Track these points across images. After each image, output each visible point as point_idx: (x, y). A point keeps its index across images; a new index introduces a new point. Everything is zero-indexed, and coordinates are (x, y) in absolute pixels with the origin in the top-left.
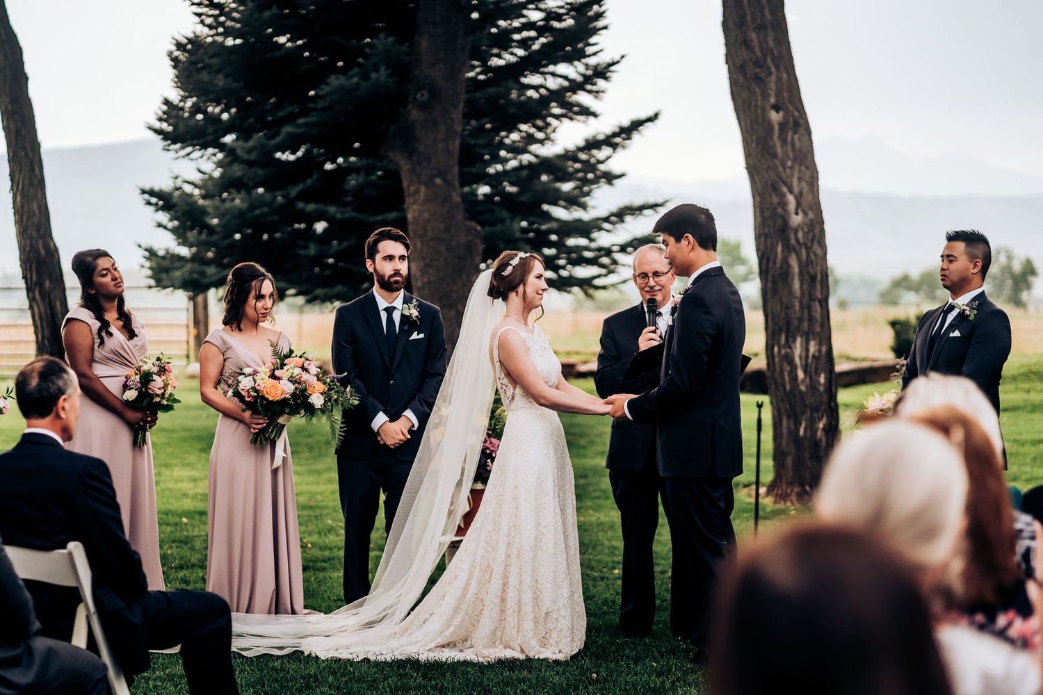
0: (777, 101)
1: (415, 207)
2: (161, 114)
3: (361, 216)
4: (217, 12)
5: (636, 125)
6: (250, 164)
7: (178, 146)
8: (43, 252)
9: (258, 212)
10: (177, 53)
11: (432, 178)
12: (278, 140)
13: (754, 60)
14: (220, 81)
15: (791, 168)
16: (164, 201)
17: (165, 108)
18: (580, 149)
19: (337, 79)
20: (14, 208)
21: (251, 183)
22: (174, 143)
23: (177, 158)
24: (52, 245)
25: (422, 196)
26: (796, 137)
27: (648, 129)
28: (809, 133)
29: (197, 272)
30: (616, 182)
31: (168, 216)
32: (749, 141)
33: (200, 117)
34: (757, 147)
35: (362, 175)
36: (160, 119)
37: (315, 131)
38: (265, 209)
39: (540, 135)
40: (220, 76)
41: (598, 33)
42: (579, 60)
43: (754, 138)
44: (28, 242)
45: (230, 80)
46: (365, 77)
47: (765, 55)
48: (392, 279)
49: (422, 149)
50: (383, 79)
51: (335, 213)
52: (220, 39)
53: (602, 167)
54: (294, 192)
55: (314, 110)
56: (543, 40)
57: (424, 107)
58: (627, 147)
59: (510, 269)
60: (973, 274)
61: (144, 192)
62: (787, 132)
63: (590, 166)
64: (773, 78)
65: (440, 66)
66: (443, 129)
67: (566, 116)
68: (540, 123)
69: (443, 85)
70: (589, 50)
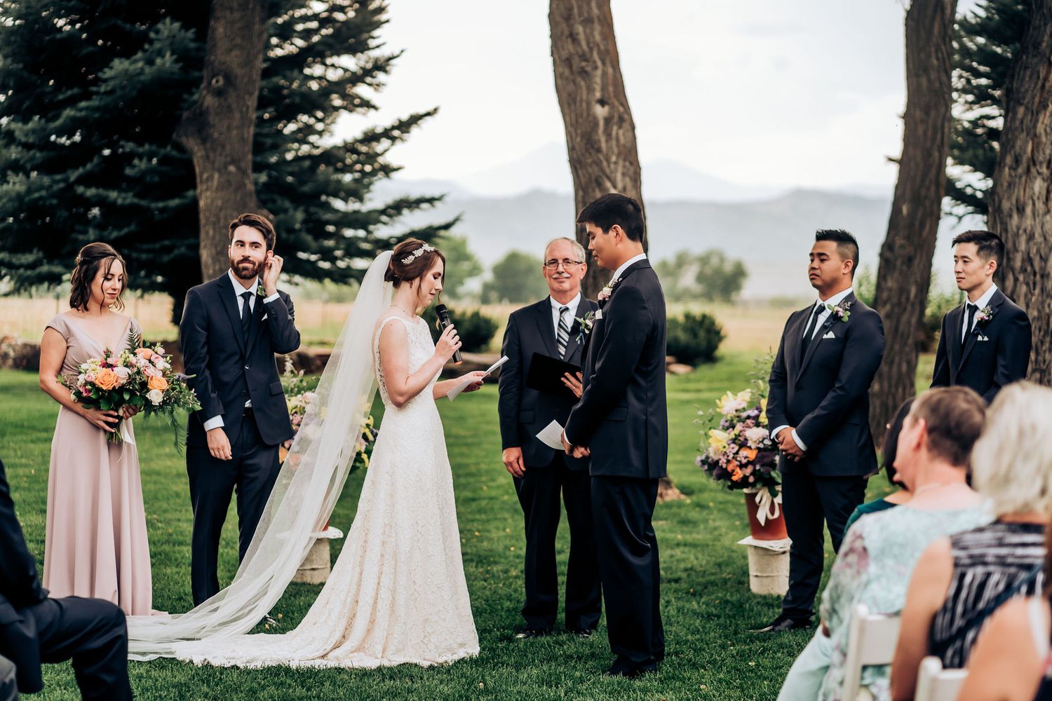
0: (603, 95)
1: (208, 194)
3: (144, 203)
5: (415, 119)
6: (27, 146)
9: (36, 195)
11: (226, 165)
12: (59, 122)
13: (581, 53)
15: (616, 163)
18: (361, 142)
19: (121, 63)
21: (29, 166)
25: (215, 183)
26: (621, 132)
27: (426, 123)
28: (633, 128)
30: (394, 175)
32: (574, 134)
34: (581, 141)
35: (145, 160)
37: (97, 115)
38: (44, 193)
39: (320, 126)
41: (381, 26)
42: (362, 52)
43: (579, 131)
45: (9, 60)
46: (150, 62)
47: (591, 49)
48: (241, 266)
49: (216, 135)
50: (168, 64)
51: (116, 199)
53: (381, 160)
54: (73, 176)
55: (97, 93)
56: (324, 32)
57: (219, 93)
58: (406, 140)
59: (411, 258)
60: (844, 274)
62: (612, 128)
63: (372, 157)
64: (599, 72)
65: (236, 52)
66: (237, 115)
67: (345, 108)
68: (320, 114)
69: (238, 71)
70: (372, 43)
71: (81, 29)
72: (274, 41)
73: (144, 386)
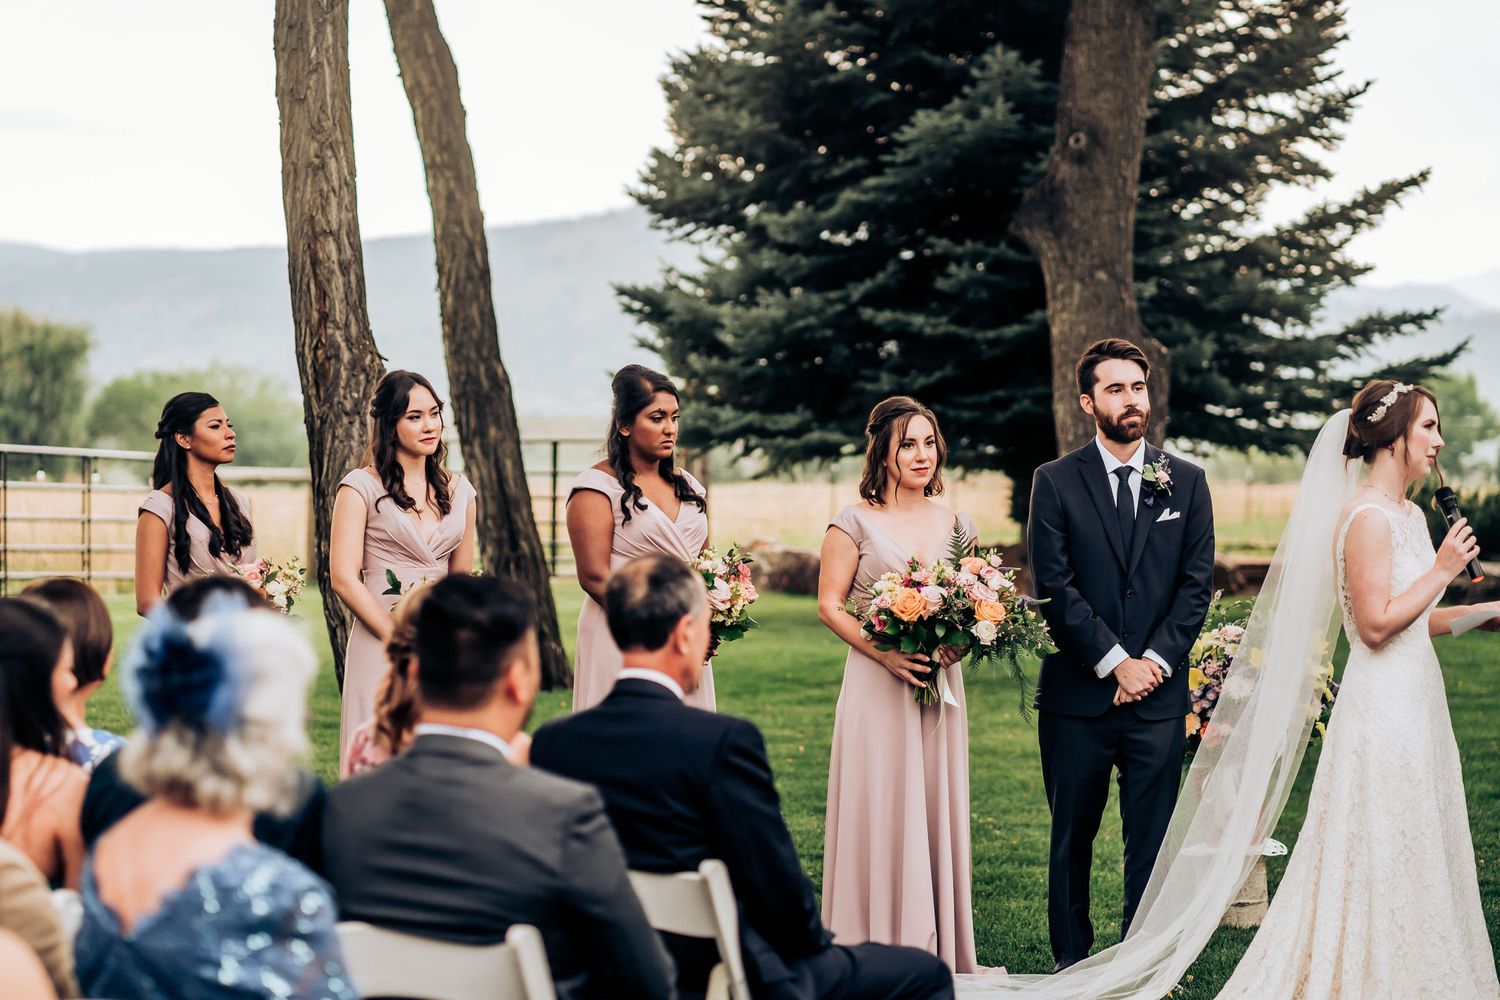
1: (1065, 316)
2: (646, 172)
3: (964, 332)
4: (735, 15)
5: (1391, 191)
6: (786, 249)
7: (672, 222)
8: (485, 383)
9: (801, 323)
10: (674, 79)
11: (1092, 271)
12: (834, 211)
14: (745, 121)
16: (652, 307)
17: (654, 163)
18: (1305, 229)
19: (928, 116)
20: (442, 315)
21: (788, 279)
22: (667, 216)
23: (671, 241)
24: (500, 371)
25: (1076, 299)
29: (703, 417)
30: (1358, 280)
31: (656, 328)
33: (708, 176)
35: (966, 265)
36: (646, 181)
37: (891, 198)
38: (812, 320)
39: (1238, 206)
40: (744, 113)
41: (1335, 45)
42: (1304, 88)
44: (463, 368)
45: (758, 119)
46: (973, 114)
48: (1125, 422)
49: (1076, 224)
50: (999, 117)
51: (922, 327)
52: (738, 56)
53: (1337, 256)
54: (857, 292)
55: (892, 165)
56: (1243, 57)
57: (1080, 159)
58: (1379, 225)
59: (1381, 411)
61: (622, 292)
63: (1322, 253)
65: (1106, 94)
66: (1109, 192)
67: (1279, 177)
68: (1238, 187)
69: (1109, 123)
70: (1321, 72)
71: (868, 68)
72: (1165, 74)
73: (969, 615)
